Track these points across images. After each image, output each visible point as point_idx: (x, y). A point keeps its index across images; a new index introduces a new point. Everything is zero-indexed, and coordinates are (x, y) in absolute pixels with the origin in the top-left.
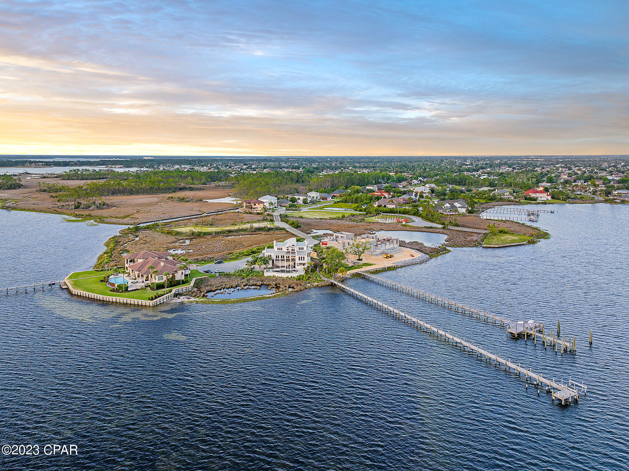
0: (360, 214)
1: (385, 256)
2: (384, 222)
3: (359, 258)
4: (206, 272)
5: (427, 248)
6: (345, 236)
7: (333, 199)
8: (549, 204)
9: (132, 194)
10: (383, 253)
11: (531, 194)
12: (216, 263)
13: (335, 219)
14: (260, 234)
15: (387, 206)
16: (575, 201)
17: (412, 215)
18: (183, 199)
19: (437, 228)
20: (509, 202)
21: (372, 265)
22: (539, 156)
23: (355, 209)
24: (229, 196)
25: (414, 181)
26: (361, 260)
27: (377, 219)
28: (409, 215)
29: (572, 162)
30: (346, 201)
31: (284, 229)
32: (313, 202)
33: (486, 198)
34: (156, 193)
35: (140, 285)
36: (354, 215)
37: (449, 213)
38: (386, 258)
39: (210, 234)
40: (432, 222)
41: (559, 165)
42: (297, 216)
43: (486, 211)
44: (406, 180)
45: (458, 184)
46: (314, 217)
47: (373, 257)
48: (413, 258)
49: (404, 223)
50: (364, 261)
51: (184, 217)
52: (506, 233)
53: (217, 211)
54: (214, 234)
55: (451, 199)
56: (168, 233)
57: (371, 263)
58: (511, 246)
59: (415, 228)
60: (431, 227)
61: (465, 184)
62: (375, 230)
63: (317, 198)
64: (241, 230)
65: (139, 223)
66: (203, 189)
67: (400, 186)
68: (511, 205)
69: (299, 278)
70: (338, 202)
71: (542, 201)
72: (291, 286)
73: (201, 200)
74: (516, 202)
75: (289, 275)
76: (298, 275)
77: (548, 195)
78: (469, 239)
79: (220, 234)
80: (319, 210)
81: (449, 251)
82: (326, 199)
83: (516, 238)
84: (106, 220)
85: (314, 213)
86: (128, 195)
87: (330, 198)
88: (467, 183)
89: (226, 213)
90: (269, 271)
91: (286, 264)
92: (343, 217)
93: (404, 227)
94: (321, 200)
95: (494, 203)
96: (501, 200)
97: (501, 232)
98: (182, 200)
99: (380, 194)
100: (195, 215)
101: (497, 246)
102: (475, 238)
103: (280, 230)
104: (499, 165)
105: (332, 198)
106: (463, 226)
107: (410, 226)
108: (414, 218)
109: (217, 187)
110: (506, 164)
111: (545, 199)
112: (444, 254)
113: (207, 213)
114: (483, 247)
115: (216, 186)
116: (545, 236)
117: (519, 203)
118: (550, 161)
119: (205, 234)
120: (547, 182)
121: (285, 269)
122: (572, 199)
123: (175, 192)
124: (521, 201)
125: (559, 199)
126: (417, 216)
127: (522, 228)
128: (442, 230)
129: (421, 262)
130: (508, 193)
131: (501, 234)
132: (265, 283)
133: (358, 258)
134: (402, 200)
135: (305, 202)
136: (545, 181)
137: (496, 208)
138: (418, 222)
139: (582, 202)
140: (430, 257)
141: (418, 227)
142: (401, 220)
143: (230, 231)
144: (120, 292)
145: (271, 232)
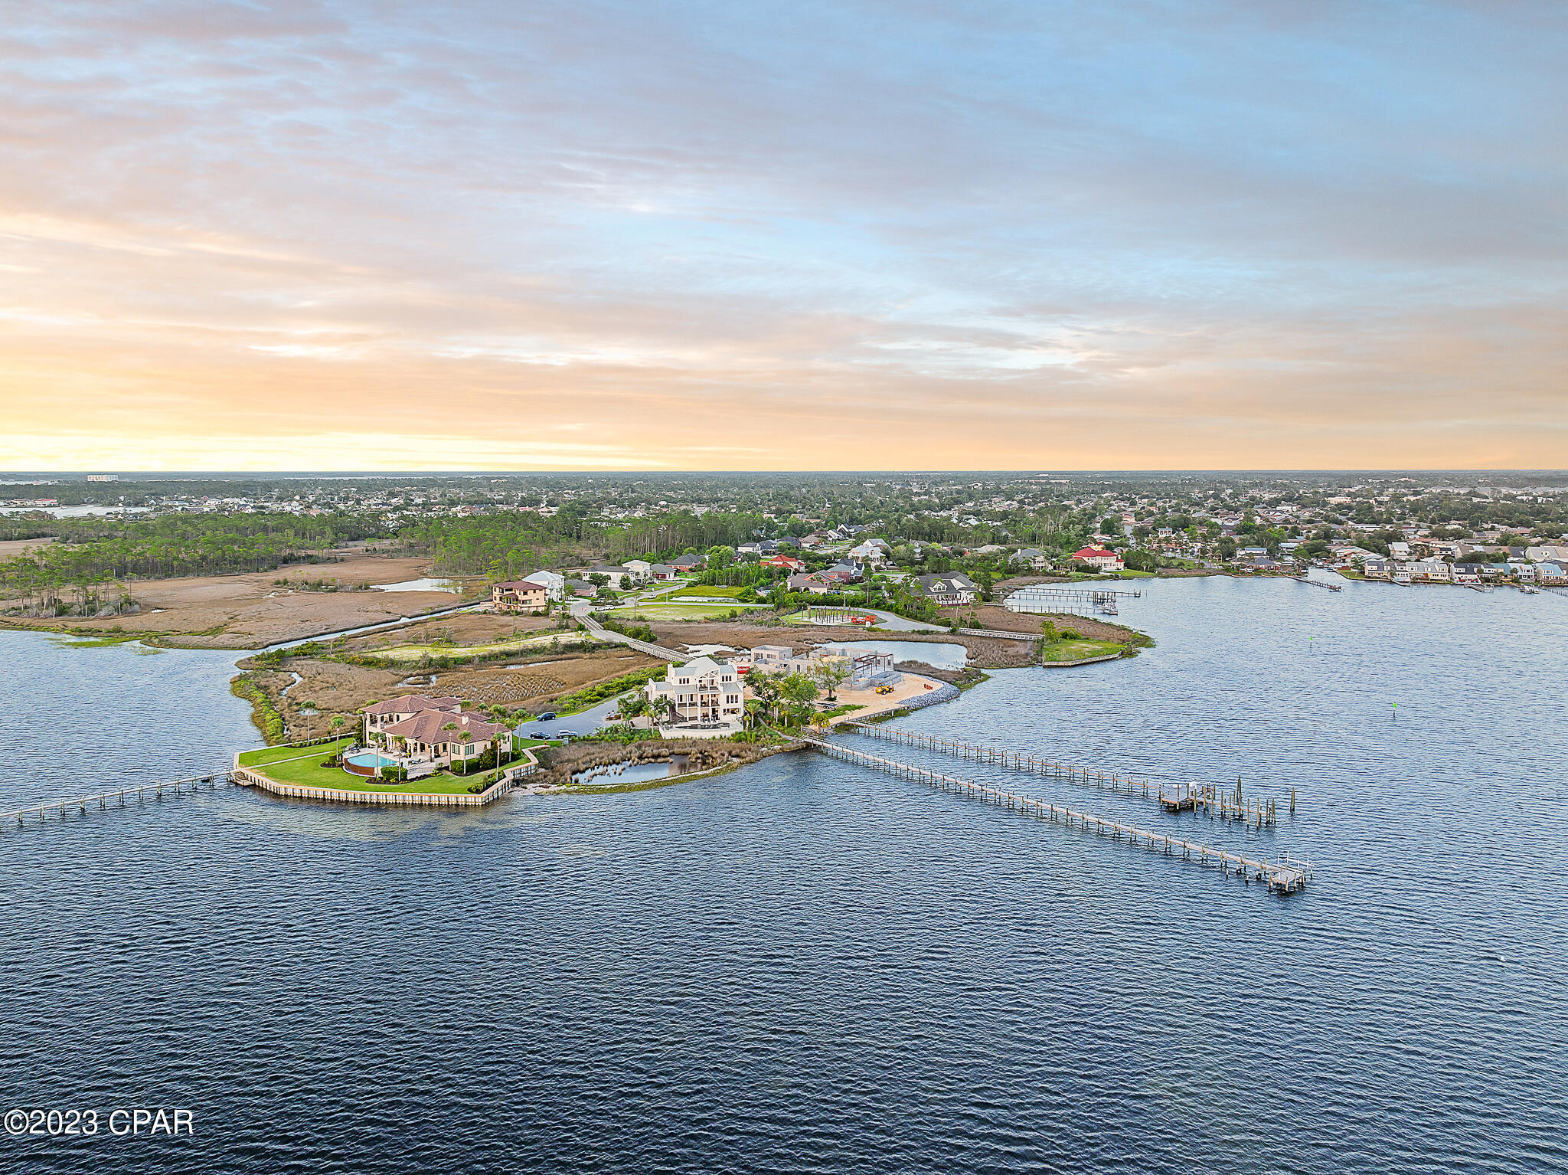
0: (765, 609)
1: (880, 690)
2: (825, 623)
3: (830, 695)
4: (536, 737)
5: (943, 673)
6: (777, 654)
7: (677, 578)
8: (1124, 578)
9: (170, 576)
10: (871, 684)
11: (1085, 558)
12: (541, 720)
13: (717, 620)
14: (577, 658)
15: (811, 589)
16: (1170, 572)
17: (872, 607)
18: (320, 584)
19: (938, 633)
20: (1049, 576)
21: (862, 707)
22: (1056, 473)
23: (741, 598)
24: (425, 575)
25: (831, 532)
26: (834, 699)
27: (806, 619)
28: (865, 607)
29: (1130, 487)
30: (713, 582)
31: (624, 646)
32: (641, 586)
33: (998, 569)
34: (230, 572)
35: (429, 767)
36: (752, 612)
37: (945, 603)
38: (882, 693)
39: (467, 661)
40: (922, 620)
41: (1107, 494)
42: (631, 617)
43: (1011, 596)
44: (811, 531)
45: (927, 538)
46: (670, 618)
47: (855, 693)
48: (931, 691)
49: (868, 624)
50: (841, 702)
51: (362, 627)
52: (1075, 638)
53: (430, 611)
54: (477, 660)
55: (935, 572)
56: (364, 664)
57: (857, 704)
58: (1094, 662)
59: (894, 634)
60: (927, 632)
61: (942, 538)
62: (818, 641)
63: (645, 575)
64: (531, 650)
65: (265, 644)
66: (342, 560)
67: (804, 545)
68: (1053, 582)
69: (739, 738)
70: (696, 584)
71: (1109, 574)
72: (734, 753)
73: (367, 588)
74: (1060, 576)
75: (717, 733)
76: (734, 732)
77: (1118, 561)
78: (1011, 651)
79: (490, 660)
80: (667, 603)
81: (988, 677)
82: (664, 576)
83: (1097, 647)
84: (173, 639)
85: (659, 609)
86: (159, 579)
87: (672, 575)
88: (945, 536)
89: (457, 615)
90: (671, 727)
91: (699, 712)
92: (733, 615)
93: (872, 634)
94: (655, 580)
95: (1017, 580)
96: (1031, 571)
97: (1065, 636)
98: (317, 586)
99: (781, 563)
100: (384, 623)
101: (1070, 664)
102: (1022, 649)
103: (615, 647)
104: (987, 494)
105: (675, 574)
106: (987, 628)
107: (883, 631)
108: (880, 614)
109: (372, 553)
110: (998, 491)
111: (1113, 569)
112: (981, 682)
113: (409, 615)
114: (1045, 667)
115: (367, 550)
116: (1146, 642)
117: (1065, 578)
118: (1086, 485)
119: (456, 661)
120: (1103, 533)
121: (699, 722)
122: (1162, 567)
123: (276, 569)
124: (1071, 573)
125: (1140, 568)
126: (883, 609)
127: (1098, 629)
128: (950, 637)
129: (948, 699)
130: (1041, 558)
131: (1065, 640)
132: (676, 750)
133: (828, 696)
134: (836, 577)
135: (625, 584)
136: (1096, 529)
137: (1028, 589)
138: (891, 621)
139: (1183, 573)
140: (959, 688)
141: (899, 633)
142: (860, 619)
143: (509, 654)
144: (394, 783)
145: (599, 653)
